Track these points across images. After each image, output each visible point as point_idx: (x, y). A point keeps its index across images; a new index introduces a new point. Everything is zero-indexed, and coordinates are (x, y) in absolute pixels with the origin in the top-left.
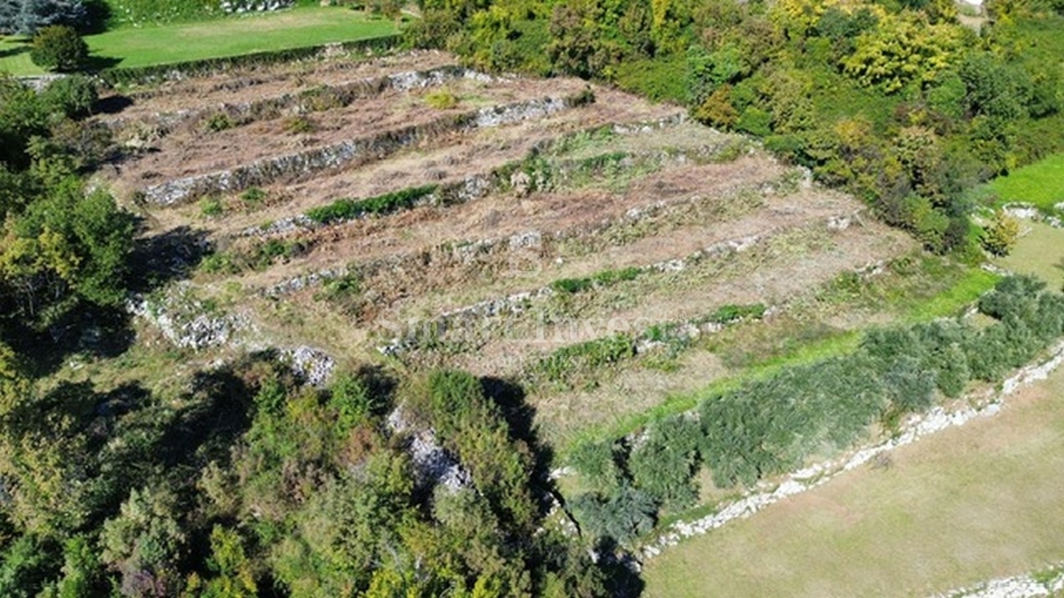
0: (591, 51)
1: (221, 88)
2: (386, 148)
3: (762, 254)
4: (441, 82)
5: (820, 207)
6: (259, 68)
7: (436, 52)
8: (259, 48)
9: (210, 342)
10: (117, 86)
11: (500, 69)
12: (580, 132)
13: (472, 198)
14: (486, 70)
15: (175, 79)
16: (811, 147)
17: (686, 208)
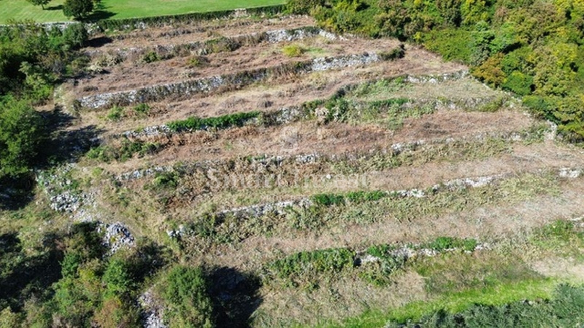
0: (408, 20)
1: (165, 35)
2: (243, 81)
3: (492, 194)
4: (301, 38)
5: (557, 158)
6: (192, 22)
7: (306, 16)
8: (195, 10)
9: (66, 209)
10: (107, 30)
11: (342, 30)
12: (380, 79)
13: (286, 122)
14: (333, 31)
15: (141, 28)
16: (557, 110)
17: (441, 147)
